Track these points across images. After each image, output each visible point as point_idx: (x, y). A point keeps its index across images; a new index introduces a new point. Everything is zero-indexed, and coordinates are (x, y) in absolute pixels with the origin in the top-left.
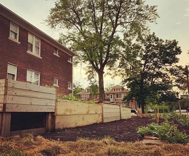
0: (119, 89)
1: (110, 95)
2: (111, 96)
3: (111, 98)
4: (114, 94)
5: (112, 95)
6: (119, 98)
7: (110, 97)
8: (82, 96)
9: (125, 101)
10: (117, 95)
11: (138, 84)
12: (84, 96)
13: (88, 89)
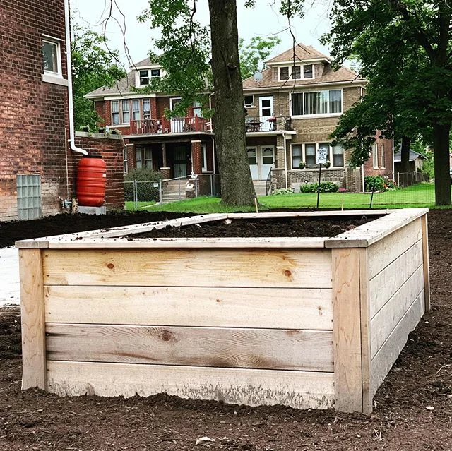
0: (308, 67)
1: (261, 99)
2: (266, 103)
3: (266, 113)
4: (279, 93)
5: (271, 98)
6: (304, 116)
7: (261, 108)
8: (115, 108)
9: (350, 135)
10: (297, 99)
11: (423, 38)
12: (127, 107)
13: (143, 73)
